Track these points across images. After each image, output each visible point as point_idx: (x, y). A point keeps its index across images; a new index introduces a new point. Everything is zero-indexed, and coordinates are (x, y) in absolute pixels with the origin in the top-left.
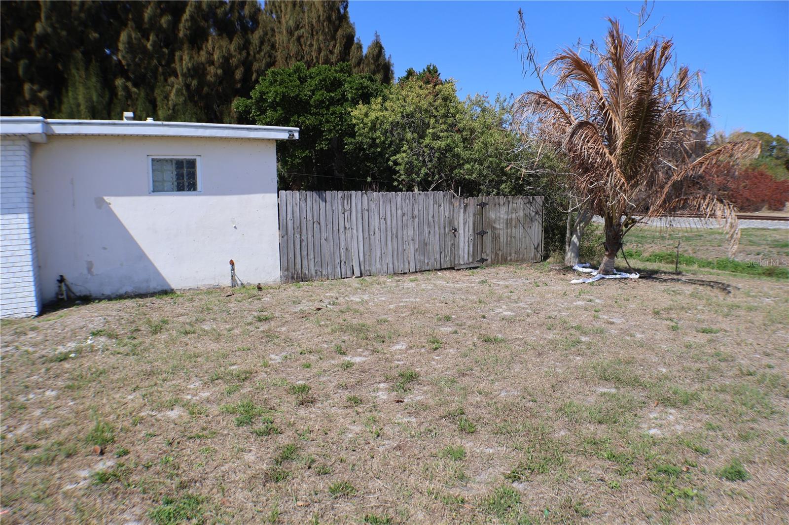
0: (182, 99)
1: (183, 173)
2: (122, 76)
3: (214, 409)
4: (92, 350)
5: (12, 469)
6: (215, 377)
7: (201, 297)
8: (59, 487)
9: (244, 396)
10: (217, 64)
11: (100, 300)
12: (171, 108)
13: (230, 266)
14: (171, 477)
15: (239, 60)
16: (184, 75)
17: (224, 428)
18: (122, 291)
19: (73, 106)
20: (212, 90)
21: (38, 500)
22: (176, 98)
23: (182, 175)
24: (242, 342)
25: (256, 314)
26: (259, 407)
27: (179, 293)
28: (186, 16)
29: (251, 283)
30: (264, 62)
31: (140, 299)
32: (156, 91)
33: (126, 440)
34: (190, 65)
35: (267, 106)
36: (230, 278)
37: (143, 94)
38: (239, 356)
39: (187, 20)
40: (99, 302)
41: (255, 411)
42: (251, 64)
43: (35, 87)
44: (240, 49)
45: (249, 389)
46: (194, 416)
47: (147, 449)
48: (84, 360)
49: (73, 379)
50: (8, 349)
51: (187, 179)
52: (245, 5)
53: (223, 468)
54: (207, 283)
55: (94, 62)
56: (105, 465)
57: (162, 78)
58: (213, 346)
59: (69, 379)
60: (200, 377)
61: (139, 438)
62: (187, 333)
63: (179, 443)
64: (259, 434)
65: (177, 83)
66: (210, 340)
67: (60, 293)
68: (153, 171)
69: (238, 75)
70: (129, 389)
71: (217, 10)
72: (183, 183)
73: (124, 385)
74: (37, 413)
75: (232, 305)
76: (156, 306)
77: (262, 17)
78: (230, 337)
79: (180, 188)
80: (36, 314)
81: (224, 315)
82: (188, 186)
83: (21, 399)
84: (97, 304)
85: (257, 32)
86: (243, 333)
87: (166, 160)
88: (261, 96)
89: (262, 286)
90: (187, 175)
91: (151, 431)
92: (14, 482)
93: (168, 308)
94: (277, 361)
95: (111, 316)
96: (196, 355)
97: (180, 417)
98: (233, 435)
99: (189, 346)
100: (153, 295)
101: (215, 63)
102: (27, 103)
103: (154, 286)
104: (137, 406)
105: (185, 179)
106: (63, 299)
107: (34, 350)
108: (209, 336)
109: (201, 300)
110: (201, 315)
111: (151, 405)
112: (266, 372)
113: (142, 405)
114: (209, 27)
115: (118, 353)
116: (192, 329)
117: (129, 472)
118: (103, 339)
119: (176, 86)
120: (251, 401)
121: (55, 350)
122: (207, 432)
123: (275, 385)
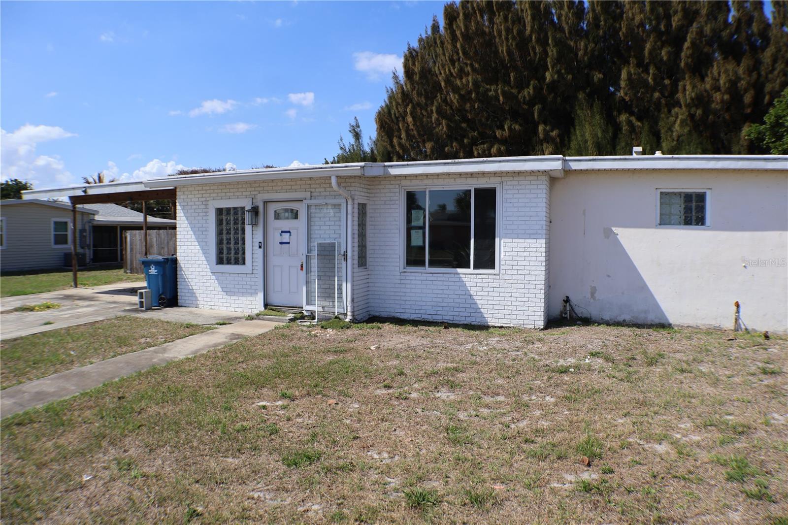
0: (686, 130)
1: (691, 206)
2: (625, 112)
3: (704, 456)
4: (590, 369)
5: (512, 454)
6: (708, 423)
7: (699, 336)
8: (548, 482)
9: (738, 451)
10: (723, 89)
11: (599, 324)
12: (675, 139)
13: (735, 308)
14: (650, 508)
15: (748, 83)
16: (687, 106)
17: (712, 478)
18: (620, 319)
19: (581, 143)
20: (719, 117)
21: (529, 487)
22: (680, 128)
23: (691, 209)
24: (743, 392)
25: (760, 365)
26: (754, 466)
27: (676, 328)
28: (687, 45)
29: (757, 329)
30: (778, 81)
31: (637, 329)
32: (660, 124)
33: (613, 460)
34: (693, 94)
35: (784, 131)
36: (734, 321)
37: (646, 127)
38: (737, 407)
39: (688, 48)
40: (598, 326)
41: (748, 470)
42: (763, 86)
43: (548, 128)
44: (749, 71)
45: (745, 445)
46: (682, 456)
47: (631, 475)
48: (582, 377)
49: (570, 391)
50: (518, 353)
51: (696, 213)
52: (753, 22)
53: (704, 518)
54: (707, 323)
55: (597, 101)
56: (590, 476)
57: (666, 110)
58: (709, 390)
59: (567, 390)
60: (693, 419)
61: (624, 461)
62: (682, 371)
63: (663, 478)
64: (750, 496)
65: (680, 114)
66: (707, 383)
67: (564, 311)
68: (661, 204)
69: (748, 98)
70: (621, 413)
71: (722, 33)
72: (691, 217)
73: (616, 408)
74: (538, 413)
75: (733, 350)
76: (653, 338)
77: (774, 32)
78: (729, 384)
79: (688, 222)
80: (542, 327)
81: (724, 360)
82: (696, 220)
83: (526, 398)
84: (596, 327)
85: (768, 50)
86: (744, 382)
87: (675, 194)
88: (777, 121)
89: (769, 334)
90: (696, 209)
91: (637, 458)
92: (511, 466)
93: (665, 342)
94: (780, 422)
95: (610, 340)
96: (691, 396)
97: (668, 453)
98: (721, 488)
99: (683, 385)
100: (650, 326)
101: (721, 89)
102: (541, 142)
103: (652, 318)
104: (626, 430)
105: (694, 213)
106: (567, 317)
107: (540, 358)
108: (706, 379)
109: (699, 339)
110: (699, 355)
111: (640, 434)
112: (767, 431)
113: (632, 432)
114: (714, 52)
115: (614, 377)
116: (689, 368)
117: (611, 490)
118: (600, 361)
119: (680, 117)
120: (746, 458)
121: (557, 362)
122: (694, 476)
123: (775, 448)
